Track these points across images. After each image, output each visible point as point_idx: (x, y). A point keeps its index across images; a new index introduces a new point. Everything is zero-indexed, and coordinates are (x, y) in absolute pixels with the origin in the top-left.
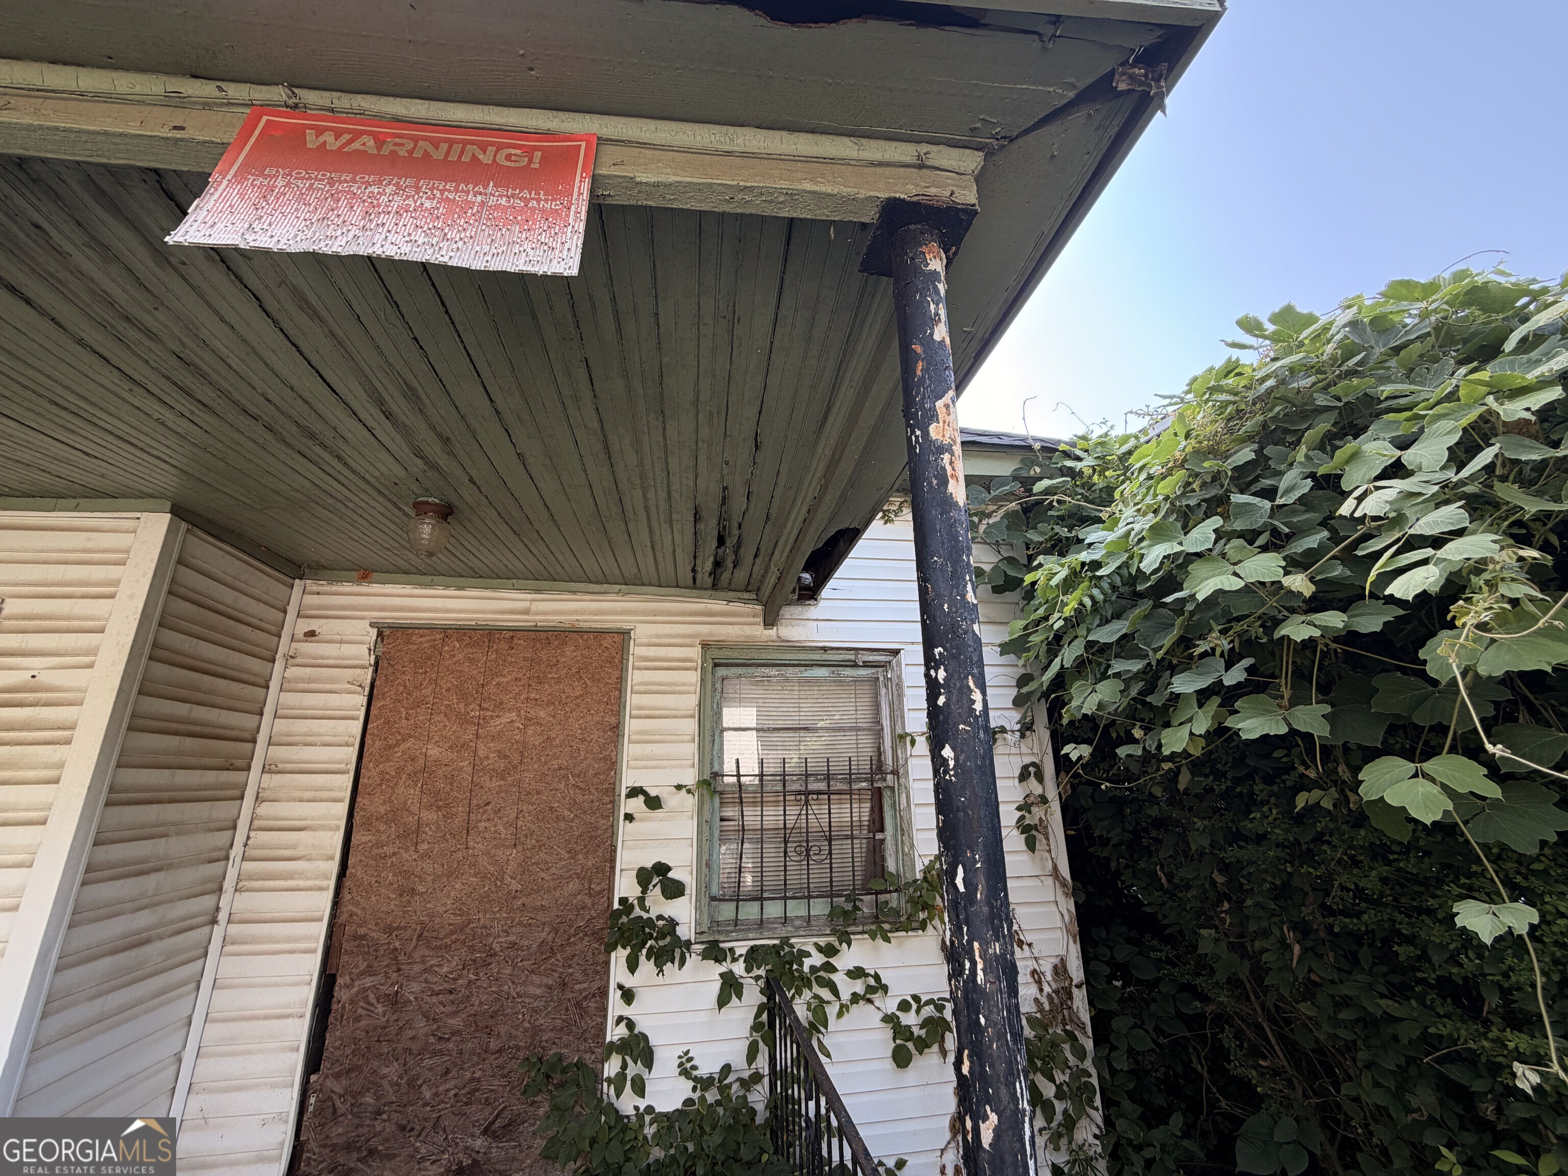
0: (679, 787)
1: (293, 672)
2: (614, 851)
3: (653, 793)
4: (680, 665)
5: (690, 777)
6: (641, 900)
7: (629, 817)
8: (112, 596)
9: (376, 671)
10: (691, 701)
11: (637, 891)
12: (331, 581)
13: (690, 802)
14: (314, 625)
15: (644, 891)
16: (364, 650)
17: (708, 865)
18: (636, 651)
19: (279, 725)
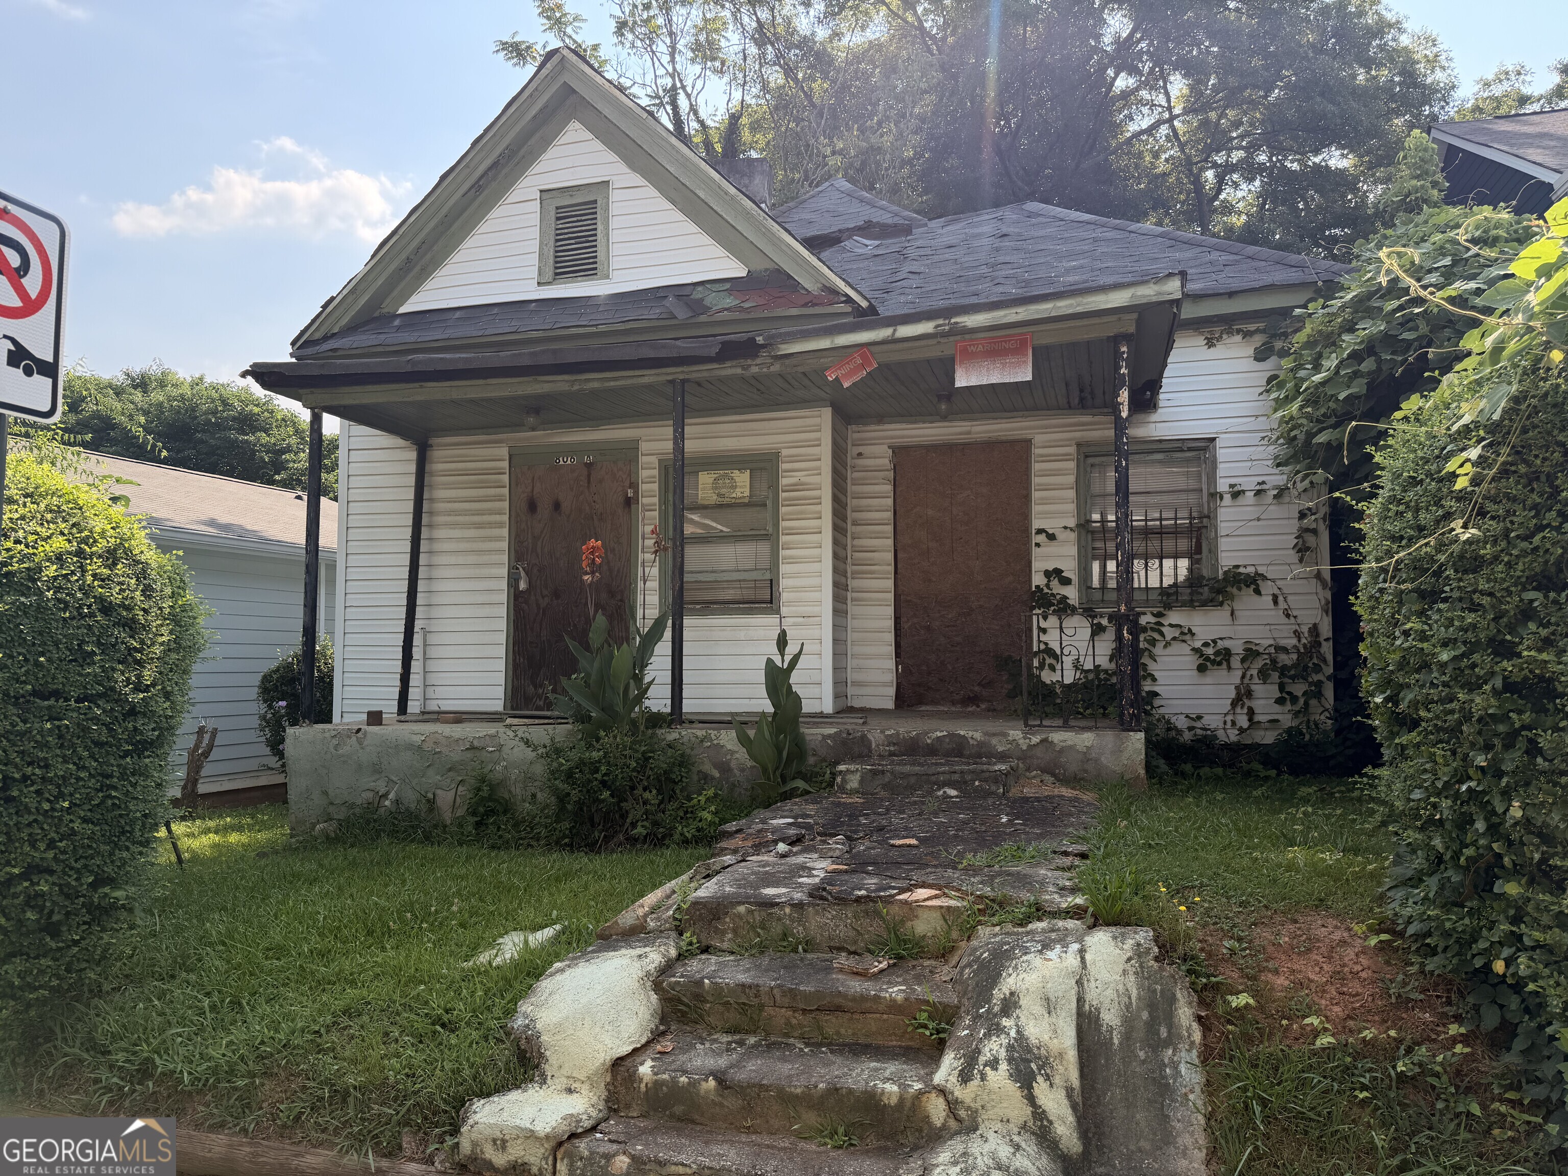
0: (1065, 528)
1: (856, 475)
2: (1030, 562)
3: (1050, 531)
4: (1064, 458)
5: (1072, 523)
6: (1048, 586)
7: (1038, 545)
9: (895, 472)
10: (1072, 479)
11: (1045, 581)
12: (865, 424)
13: (1073, 536)
15: (1049, 581)
16: (886, 461)
17: (1085, 569)
18: (1036, 451)
19: (855, 502)
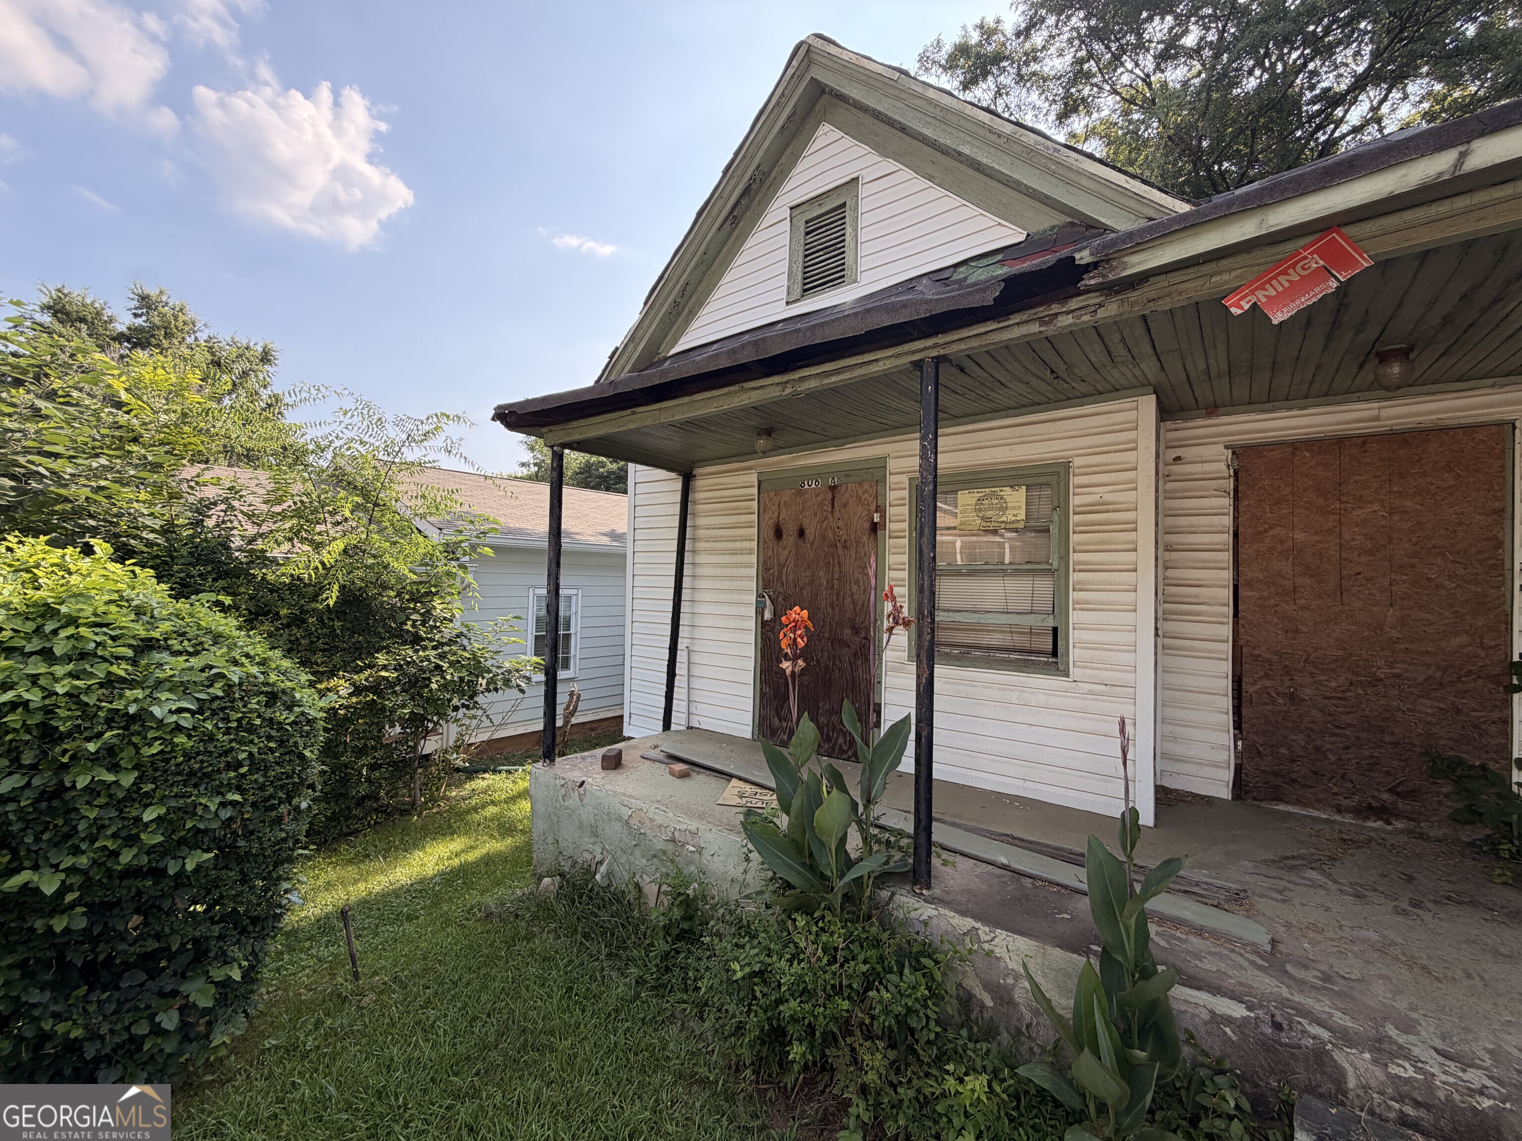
1: (1171, 485)
8: (1135, 449)
9: (1236, 480)
12: (1185, 419)
14: (1179, 452)
16: (1222, 466)
19: (1169, 521)
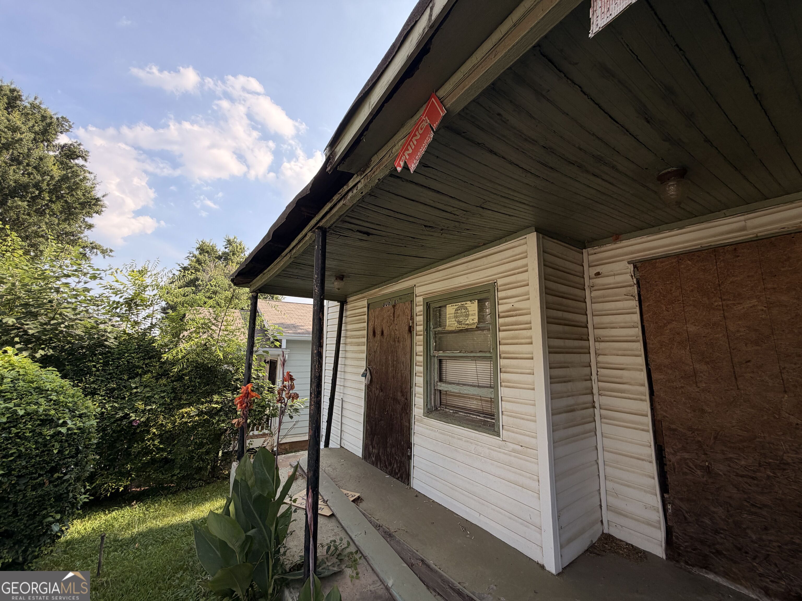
1: (594, 294)
8: (527, 271)
9: (639, 287)
12: (600, 246)
16: (628, 277)
19: (597, 319)
